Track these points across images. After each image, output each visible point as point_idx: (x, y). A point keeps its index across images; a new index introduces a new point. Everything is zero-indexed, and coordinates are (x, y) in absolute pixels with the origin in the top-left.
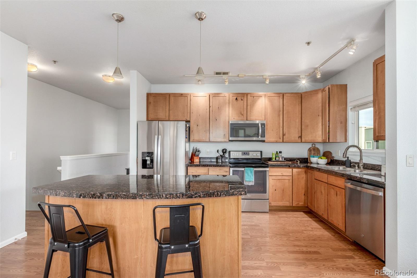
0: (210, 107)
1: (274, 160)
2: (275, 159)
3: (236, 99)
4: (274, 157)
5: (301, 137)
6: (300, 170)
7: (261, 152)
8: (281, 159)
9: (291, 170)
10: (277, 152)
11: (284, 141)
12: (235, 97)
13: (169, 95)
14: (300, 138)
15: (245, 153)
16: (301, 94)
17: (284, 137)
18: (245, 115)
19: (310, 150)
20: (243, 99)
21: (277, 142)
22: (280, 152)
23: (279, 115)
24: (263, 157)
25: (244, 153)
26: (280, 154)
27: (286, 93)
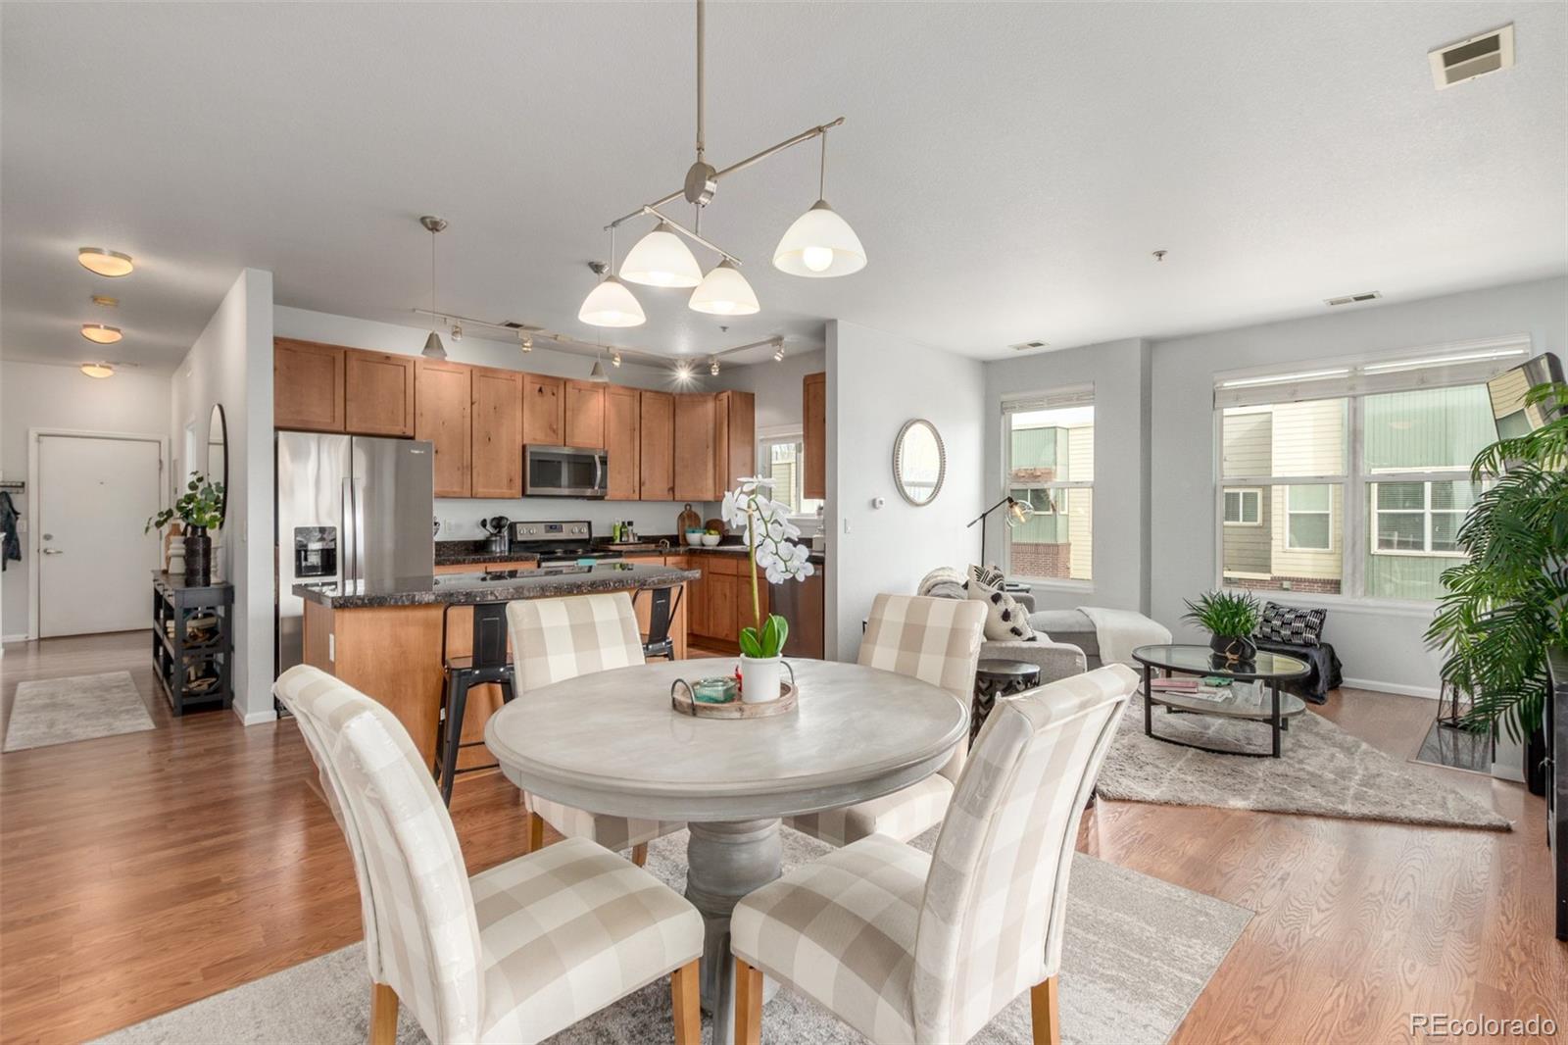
0: (472, 404)
1: (618, 541)
2: (621, 540)
3: (540, 390)
4: (618, 534)
5: (672, 489)
6: (678, 558)
7: (589, 523)
8: (631, 540)
9: (662, 559)
10: (623, 523)
11: (642, 498)
12: (538, 387)
13: (346, 352)
14: (671, 492)
15: (553, 527)
16: (674, 398)
17: (643, 488)
18: (561, 432)
19: (681, 517)
20: (555, 392)
21: (628, 500)
22: (630, 524)
23: (632, 439)
24: (594, 535)
25: (551, 527)
26: (630, 528)
27: (646, 391)
